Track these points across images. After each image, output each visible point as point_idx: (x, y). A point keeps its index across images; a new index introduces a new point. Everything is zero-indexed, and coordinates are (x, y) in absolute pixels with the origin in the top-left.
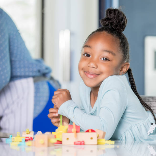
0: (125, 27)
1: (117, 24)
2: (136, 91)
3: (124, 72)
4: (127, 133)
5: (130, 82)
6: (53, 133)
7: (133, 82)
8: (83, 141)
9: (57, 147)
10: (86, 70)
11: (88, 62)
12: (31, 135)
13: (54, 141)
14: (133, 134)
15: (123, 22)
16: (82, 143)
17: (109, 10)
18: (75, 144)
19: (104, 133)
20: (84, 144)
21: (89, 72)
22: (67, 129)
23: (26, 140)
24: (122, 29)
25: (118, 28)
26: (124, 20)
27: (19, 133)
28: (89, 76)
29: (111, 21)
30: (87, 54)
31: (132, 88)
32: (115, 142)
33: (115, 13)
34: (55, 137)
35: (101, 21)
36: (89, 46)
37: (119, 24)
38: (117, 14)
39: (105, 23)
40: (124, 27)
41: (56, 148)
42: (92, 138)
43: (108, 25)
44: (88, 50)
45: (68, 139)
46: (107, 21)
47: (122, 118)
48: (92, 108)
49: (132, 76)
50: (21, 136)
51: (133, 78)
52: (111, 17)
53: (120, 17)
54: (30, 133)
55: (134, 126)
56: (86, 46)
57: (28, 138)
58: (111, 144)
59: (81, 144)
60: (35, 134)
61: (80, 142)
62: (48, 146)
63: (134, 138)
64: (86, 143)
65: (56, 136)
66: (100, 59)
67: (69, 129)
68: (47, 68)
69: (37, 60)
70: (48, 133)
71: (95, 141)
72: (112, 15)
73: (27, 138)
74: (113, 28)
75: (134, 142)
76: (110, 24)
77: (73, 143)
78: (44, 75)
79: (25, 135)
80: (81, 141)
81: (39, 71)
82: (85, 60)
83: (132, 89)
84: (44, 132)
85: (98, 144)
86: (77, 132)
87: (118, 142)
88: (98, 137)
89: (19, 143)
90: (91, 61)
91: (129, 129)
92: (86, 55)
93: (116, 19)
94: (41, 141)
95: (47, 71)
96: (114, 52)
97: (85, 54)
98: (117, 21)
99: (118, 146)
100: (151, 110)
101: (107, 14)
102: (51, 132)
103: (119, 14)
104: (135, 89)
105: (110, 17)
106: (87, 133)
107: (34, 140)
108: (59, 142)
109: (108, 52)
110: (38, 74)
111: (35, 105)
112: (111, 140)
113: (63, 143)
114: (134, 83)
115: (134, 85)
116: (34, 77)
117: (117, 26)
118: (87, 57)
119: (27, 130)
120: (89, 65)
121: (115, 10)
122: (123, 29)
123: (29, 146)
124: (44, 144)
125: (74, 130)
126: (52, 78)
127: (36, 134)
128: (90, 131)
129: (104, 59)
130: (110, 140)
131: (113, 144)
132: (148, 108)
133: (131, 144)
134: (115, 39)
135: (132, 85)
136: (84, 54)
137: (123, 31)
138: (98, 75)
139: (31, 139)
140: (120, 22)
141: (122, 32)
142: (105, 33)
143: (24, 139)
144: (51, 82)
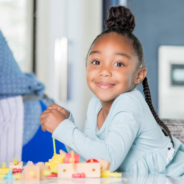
0: (135, 25)
1: (125, 23)
2: (152, 105)
3: (141, 80)
4: (140, 162)
5: (145, 94)
6: (46, 163)
7: (148, 94)
8: (84, 174)
9: (51, 180)
10: (98, 81)
11: (99, 71)
12: (20, 166)
13: (47, 173)
14: (147, 164)
15: (131, 20)
16: (82, 176)
17: (112, 8)
18: (74, 176)
19: (109, 164)
20: (84, 177)
21: (102, 82)
22: (64, 159)
23: (14, 172)
24: (131, 29)
25: (127, 28)
26: (132, 17)
27: (5, 163)
28: (103, 87)
29: (118, 20)
30: (97, 62)
31: (147, 100)
32: (122, 175)
33: (121, 11)
34: (49, 168)
35: (104, 22)
36: (97, 52)
37: (127, 23)
38: (123, 11)
39: (111, 23)
40: (133, 26)
41: (50, 182)
42: (94, 170)
43: (114, 25)
44: (97, 57)
45: (64, 171)
46: (112, 21)
47: (134, 143)
48: (99, 130)
49: (148, 86)
50: (7, 167)
51: (148, 89)
52: (117, 16)
53: (128, 15)
54: (19, 164)
55: (148, 155)
56: (93, 52)
57: (16, 169)
58: (117, 177)
59: (80, 177)
60: (24, 165)
61: (79, 174)
62: (41, 179)
63: (149, 169)
64: (86, 176)
65: (51, 168)
66: (113, 64)
67: (66, 159)
68: (39, 84)
69: (27, 75)
70: (40, 164)
71: (97, 174)
72: (118, 13)
73: (14, 169)
74: (121, 28)
75: (148, 174)
76: (117, 24)
77: (71, 176)
78: (36, 92)
79: (12, 166)
80: (81, 172)
81: (30, 88)
82: (95, 68)
83: (147, 102)
84: (35, 162)
85: (101, 177)
86: (76, 162)
87: (125, 175)
88: (101, 168)
89: (4, 176)
90: (103, 69)
91: (142, 158)
92: (94, 63)
93: (123, 17)
94: (32, 173)
95: (39, 88)
96: (128, 54)
97: (94, 61)
98: (124, 20)
99: (126, 180)
100: (167, 131)
101: (111, 14)
102: (45, 162)
103: (126, 11)
104: (151, 103)
105: (115, 16)
106: (89, 164)
107: (23, 172)
108: (54, 175)
109: (121, 55)
110: (28, 91)
111: (25, 130)
112: (118, 172)
113: (59, 175)
114: (150, 94)
115: (149, 98)
116: (23, 95)
117: (125, 25)
118: (96, 65)
119: (15, 159)
120: (101, 74)
121: (120, 8)
122: (133, 28)
123: (17, 179)
124: (35, 177)
125: (72, 159)
126: (45, 97)
127: (26, 164)
128: (92, 161)
129: (117, 64)
130: (116, 172)
131: (119, 177)
132: (165, 127)
133: (145, 177)
134: (127, 39)
135: (147, 97)
136: (92, 63)
137: (133, 30)
138: (114, 85)
139: (20, 171)
140: (128, 21)
141: (132, 32)
142: (114, 34)
143: (11, 171)
144: (45, 101)
